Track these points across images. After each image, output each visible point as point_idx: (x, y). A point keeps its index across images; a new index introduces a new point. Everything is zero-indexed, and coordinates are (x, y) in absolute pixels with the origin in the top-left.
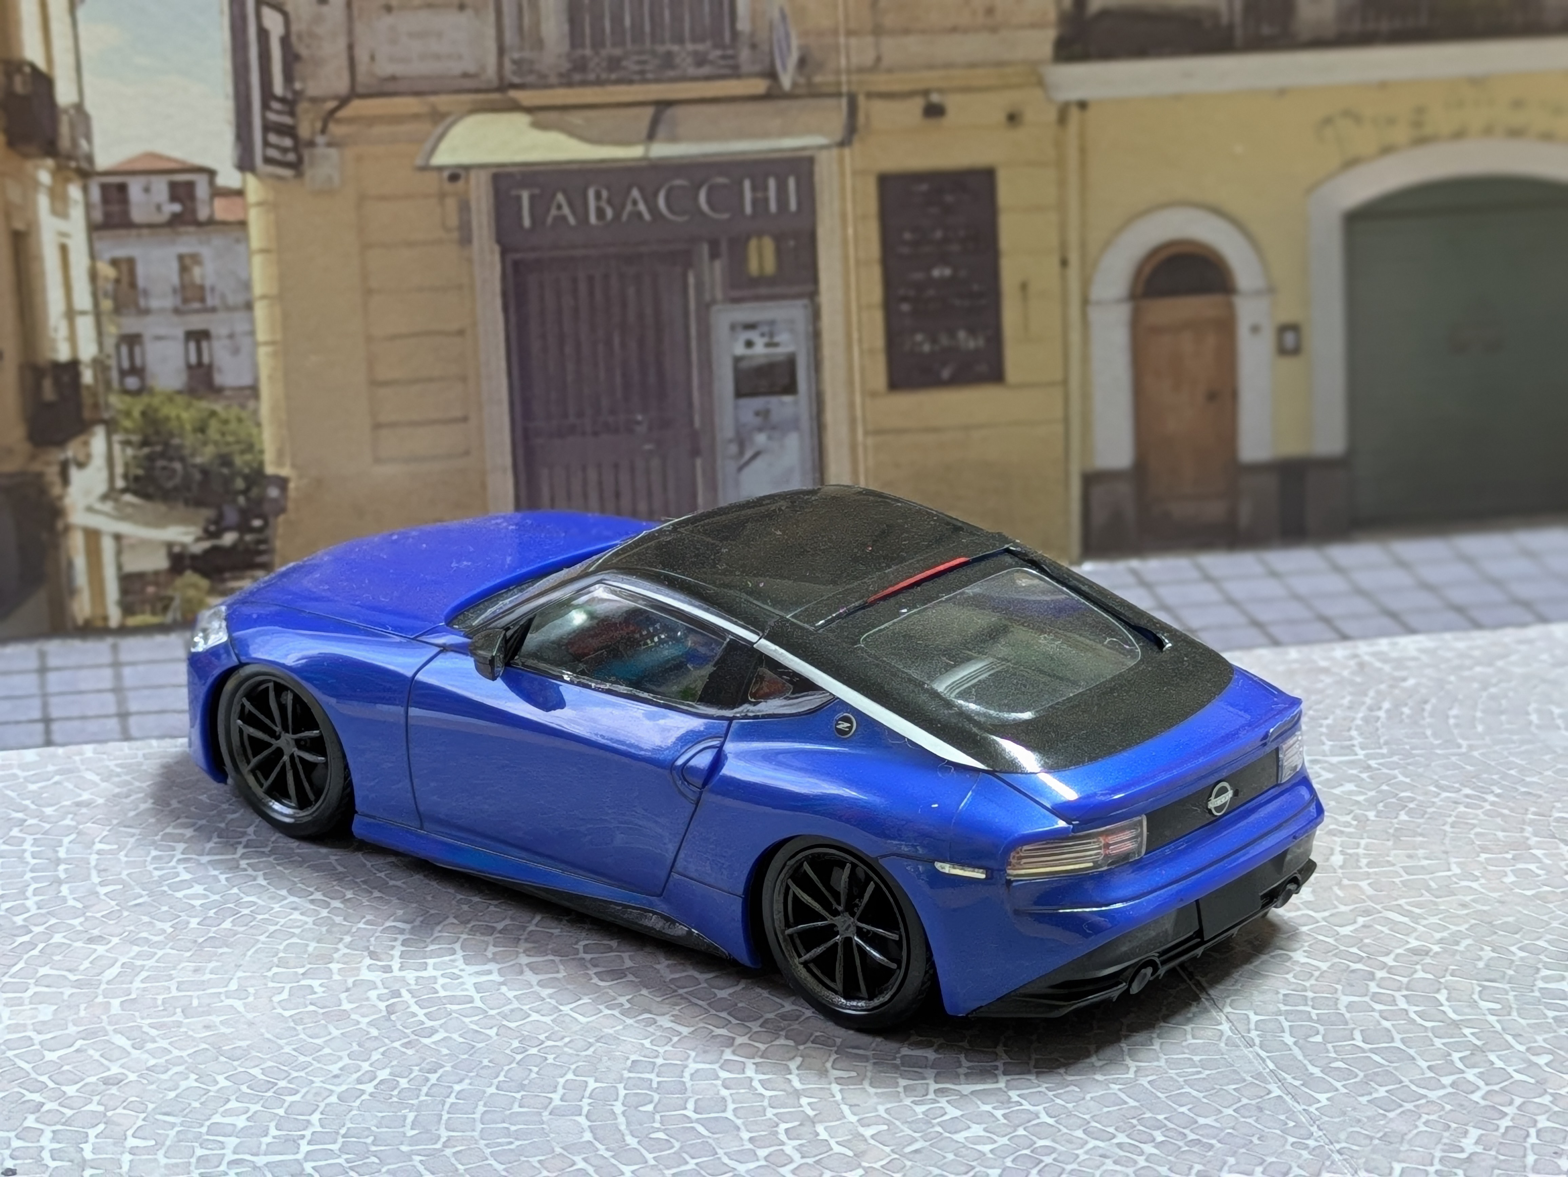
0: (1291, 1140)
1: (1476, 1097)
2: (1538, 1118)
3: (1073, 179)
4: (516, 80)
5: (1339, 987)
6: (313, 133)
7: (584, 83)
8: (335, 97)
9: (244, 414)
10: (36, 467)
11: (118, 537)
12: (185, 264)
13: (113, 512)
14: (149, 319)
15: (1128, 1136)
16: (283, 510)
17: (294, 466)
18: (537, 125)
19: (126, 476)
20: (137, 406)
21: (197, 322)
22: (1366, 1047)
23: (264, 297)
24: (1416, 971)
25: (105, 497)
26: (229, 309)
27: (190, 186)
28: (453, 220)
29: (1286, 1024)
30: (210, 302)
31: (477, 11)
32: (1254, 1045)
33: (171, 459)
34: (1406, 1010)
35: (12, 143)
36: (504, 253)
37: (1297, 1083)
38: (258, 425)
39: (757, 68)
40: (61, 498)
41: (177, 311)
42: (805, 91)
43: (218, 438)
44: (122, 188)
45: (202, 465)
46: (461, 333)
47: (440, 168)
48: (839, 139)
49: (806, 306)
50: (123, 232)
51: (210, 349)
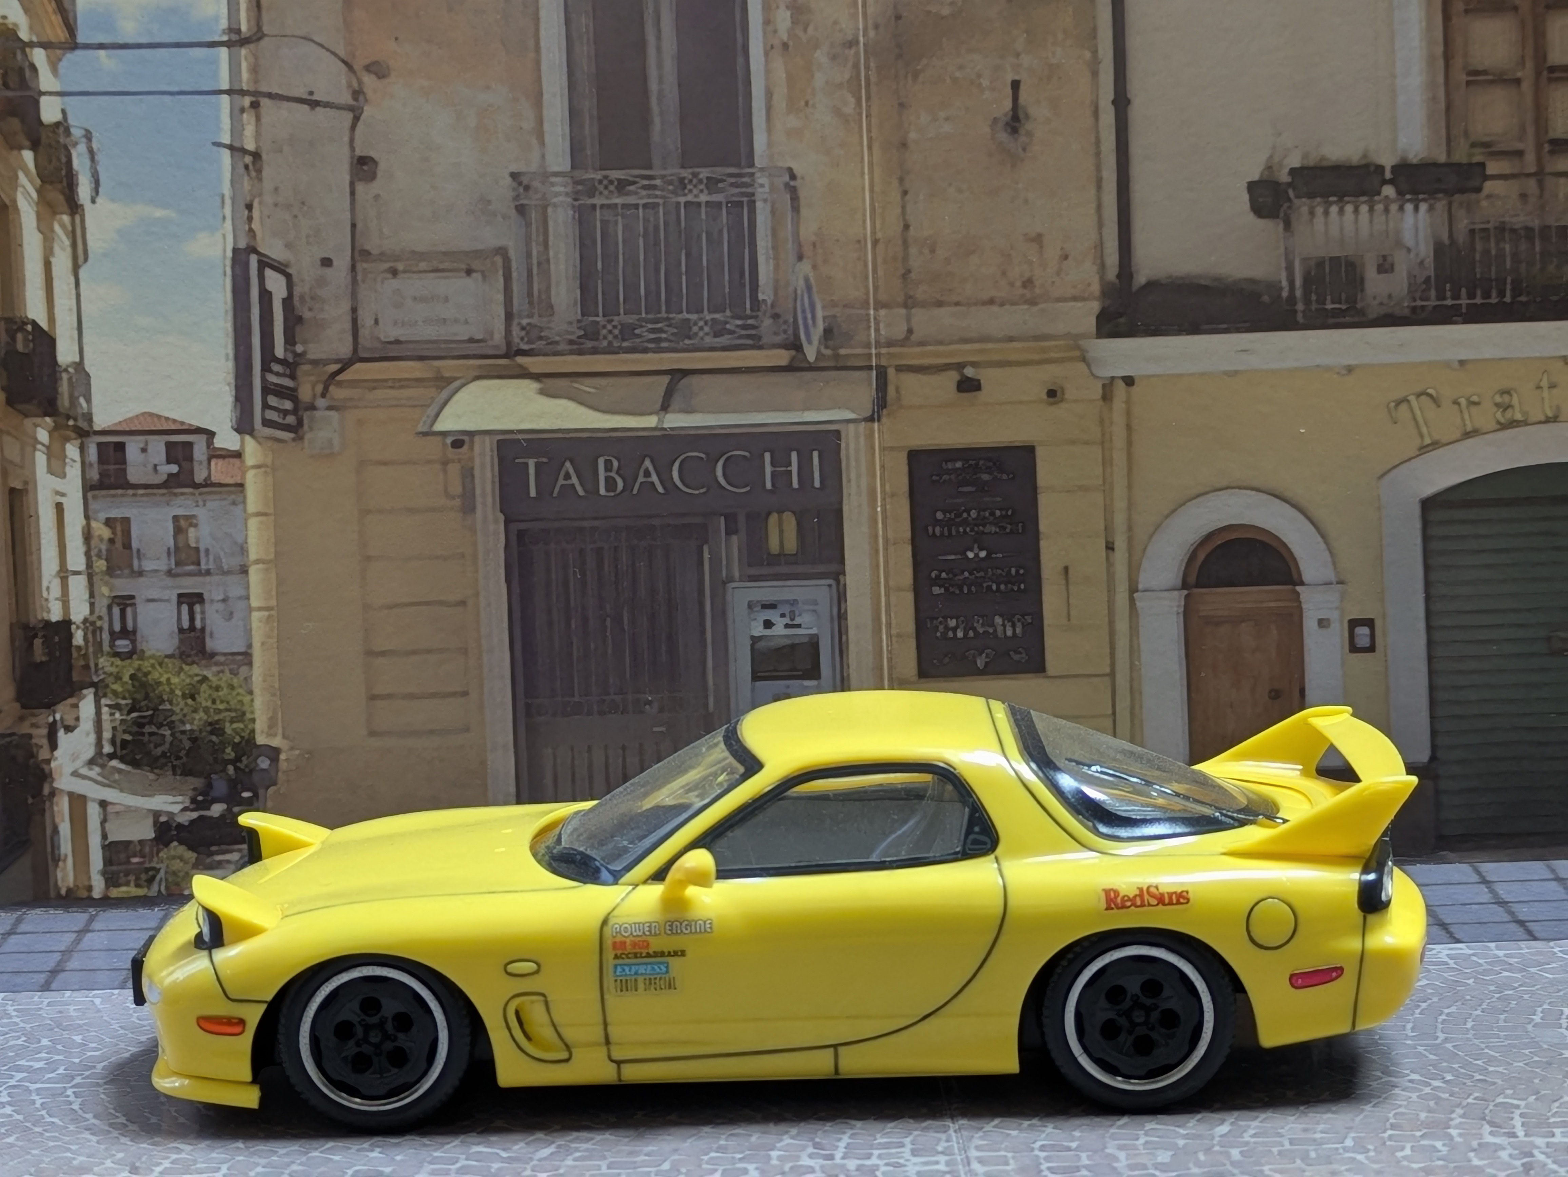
3: (1119, 458)
4: (525, 347)
6: (314, 396)
7: (595, 351)
8: (337, 361)
9: (235, 682)
10: (25, 728)
11: (103, 804)
12: (180, 526)
13: (100, 779)
14: (141, 579)
16: (274, 781)
17: (284, 737)
18: (542, 392)
19: (113, 742)
20: (127, 669)
21: (190, 585)
23: (257, 562)
25: (91, 762)
26: (225, 573)
27: (188, 447)
28: (456, 488)
30: (203, 566)
31: (484, 277)
33: (160, 726)
35: (10, 402)
36: (507, 522)
38: (251, 693)
39: (778, 339)
40: (48, 762)
41: (170, 573)
42: (831, 364)
43: (209, 704)
44: (120, 447)
45: (192, 731)
46: (463, 603)
47: (444, 434)
48: (868, 413)
49: (830, 586)
50: (119, 492)
51: (203, 612)
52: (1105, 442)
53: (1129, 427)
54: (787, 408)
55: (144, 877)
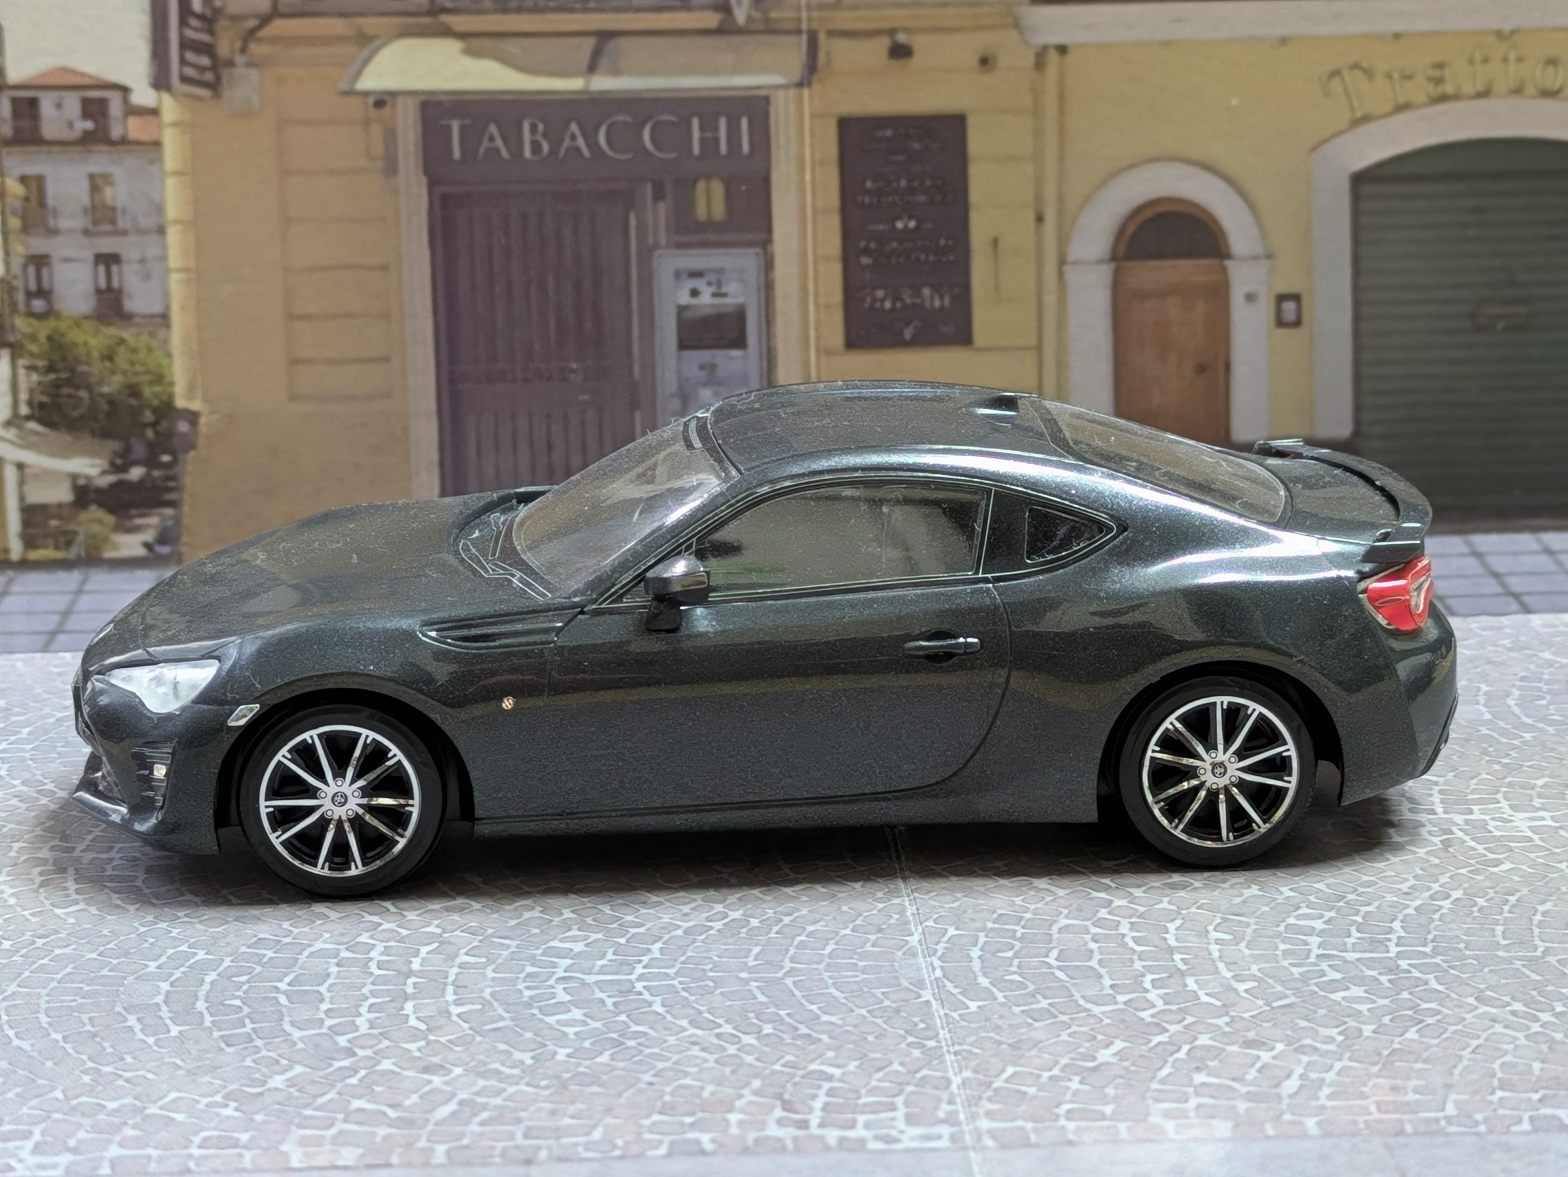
0: (911, 1039)
1: (1145, 1015)
2: (1200, 1036)
3: (1051, 130)
4: (449, 6)
5: (1065, 911)
6: (233, 52)
7: (520, 10)
8: (256, 16)
9: (154, 343)
11: (21, 466)
12: (96, 184)
13: (16, 440)
14: (58, 240)
15: (734, 1028)
16: (193, 447)
17: (205, 400)
18: (470, 52)
19: (30, 403)
20: (43, 330)
21: (107, 245)
22: (1056, 963)
23: (177, 222)
24: (1161, 902)
25: (8, 424)
26: (142, 232)
27: (103, 103)
28: (378, 149)
29: (982, 939)
30: (121, 224)
32: (934, 955)
33: (77, 387)
34: (1124, 935)
36: (431, 185)
37: (955, 991)
38: (169, 355)
42: (760, 27)
43: (126, 366)
44: (33, 103)
45: (110, 394)
46: (385, 268)
47: (366, 94)
48: (796, 78)
49: (757, 254)
50: (34, 148)
51: (120, 273)
52: (1037, 111)
53: (1062, 98)
54: (715, 71)
55: (62, 539)
